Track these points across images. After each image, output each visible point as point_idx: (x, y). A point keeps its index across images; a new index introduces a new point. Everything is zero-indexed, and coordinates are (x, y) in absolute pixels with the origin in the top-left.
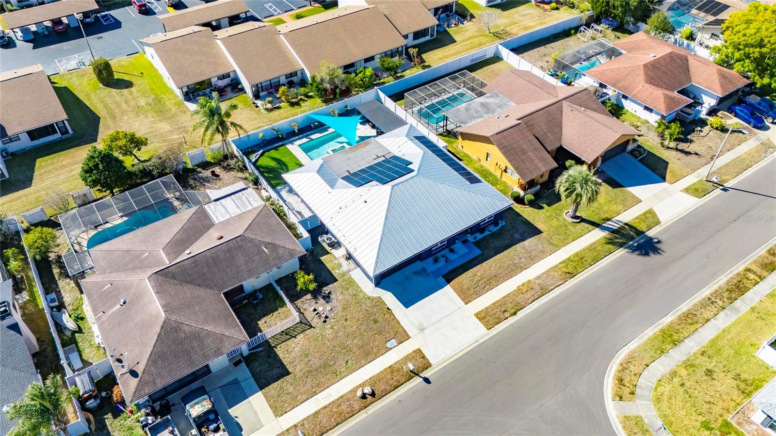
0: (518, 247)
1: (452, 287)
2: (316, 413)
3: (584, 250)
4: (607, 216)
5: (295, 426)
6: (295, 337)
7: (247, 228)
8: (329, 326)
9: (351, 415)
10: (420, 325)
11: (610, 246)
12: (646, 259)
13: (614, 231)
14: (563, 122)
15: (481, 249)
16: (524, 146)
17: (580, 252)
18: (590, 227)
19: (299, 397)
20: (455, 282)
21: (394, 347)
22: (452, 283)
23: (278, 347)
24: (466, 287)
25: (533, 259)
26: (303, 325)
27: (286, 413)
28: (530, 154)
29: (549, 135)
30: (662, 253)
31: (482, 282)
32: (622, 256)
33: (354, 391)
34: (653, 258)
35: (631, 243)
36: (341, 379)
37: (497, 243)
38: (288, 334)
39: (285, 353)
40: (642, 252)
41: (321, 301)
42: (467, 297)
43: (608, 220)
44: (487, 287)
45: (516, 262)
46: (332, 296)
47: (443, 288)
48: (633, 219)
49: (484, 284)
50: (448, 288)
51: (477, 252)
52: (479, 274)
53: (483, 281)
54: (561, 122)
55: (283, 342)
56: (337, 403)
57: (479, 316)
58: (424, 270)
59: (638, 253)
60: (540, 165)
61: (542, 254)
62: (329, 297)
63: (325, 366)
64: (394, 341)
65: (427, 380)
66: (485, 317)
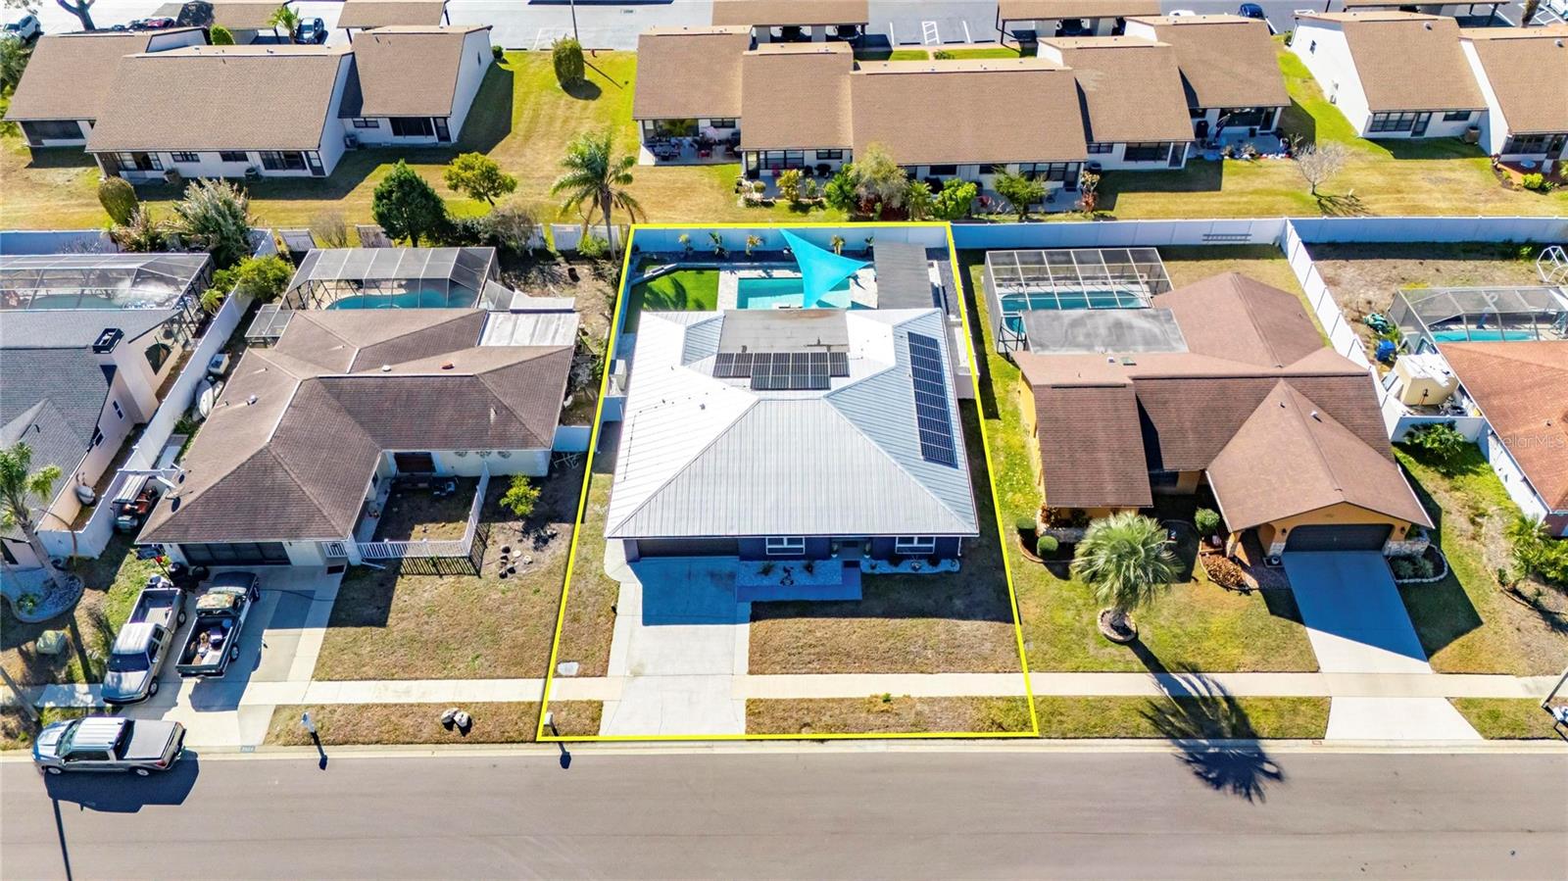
0: (941, 625)
1: (752, 631)
2: (366, 707)
3: (1077, 700)
4: (1200, 661)
5: (323, 707)
6: (441, 576)
7: (497, 370)
8: (502, 587)
9: (408, 740)
10: (641, 665)
11: (1145, 723)
12: (1209, 792)
13: (1183, 699)
14: (1247, 425)
15: (864, 594)
16: (1101, 435)
17: (1064, 699)
18: (1137, 662)
19: (364, 669)
20: (763, 625)
21: (566, 677)
22: (757, 623)
23: (407, 577)
24: (775, 643)
25: (952, 660)
26: (469, 564)
27: (329, 680)
28: (1103, 456)
29: (1191, 436)
30: (1255, 797)
31: (812, 651)
32: (1153, 756)
33: (444, 706)
34: (1227, 801)
35: (1204, 742)
36: (446, 678)
37: (906, 597)
38: (437, 566)
39: (411, 594)
40: (1209, 772)
41: (530, 542)
42: (760, 662)
43: (1195, 671)
44: (815, 665)
45: (912, 648)
46: (552, 543)
47: (734, 623)
48: (1256, 699)
49: (813, 657)
50: (743, 630)
51: (855, 593)
52: (818, 634)
53: (817, 650)
54: (1242, 422)
55: (420, 574)
56: (407, 710)
57: (751, 707)
58: (732, 576)
59: (1198, 768)
60: (1109, 487)
61: (984, 663)
62: (546, 542)
63: (438, 644)
64: (574, 667)
65: (565, 760)
66: (763, 713)
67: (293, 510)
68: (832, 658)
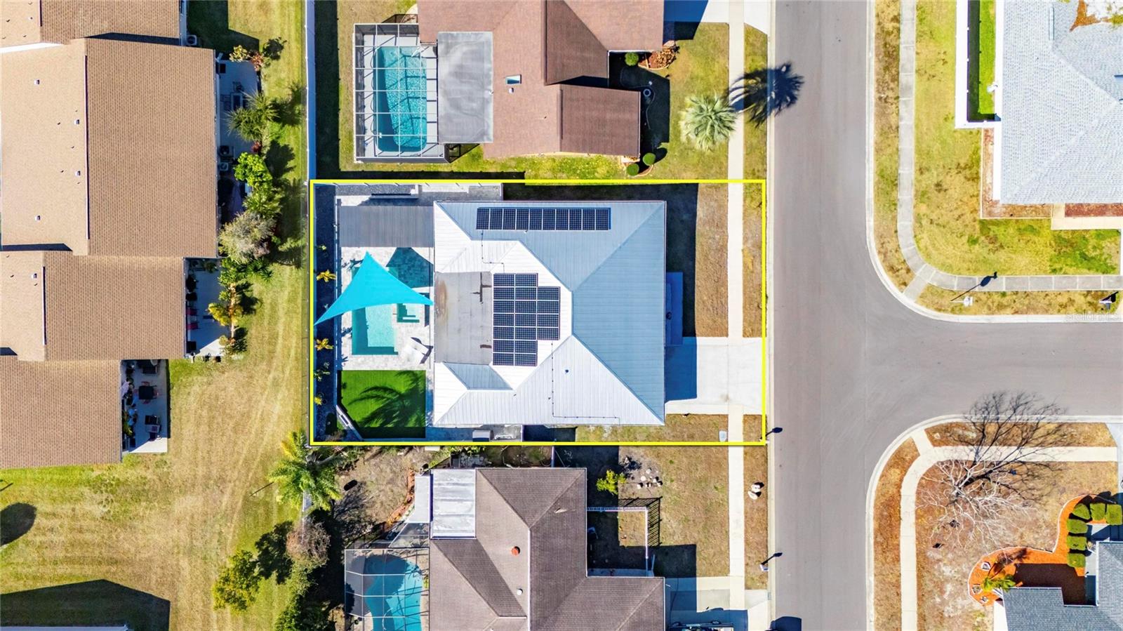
1: (702, 336)
2: (747, 542)
3: (746, 160)
4: (722, 88)
5: (747, 565)
6: (660, 520)
7: (520, 516)
8: (668, 483)
9: (765, 515)
10: (722, 396)
11: (761, 126)
12: (798, 102)
13: (745, 103)
14: (580, 15)
15: (678, 271)
16: (595, 114)
17: (745, 167)
19: (723, 549)
20: (698, 328)
21: (728, 435)
22: (697, 333)
23: (661, 541)
24: (711, 322)
25: (722, 225)
26: (651, 505)
27: (729, 566)
28: (608, 116)
29: (587, 55)
30: (801, 81)
31: (715, 302)
32: (777, 127)
33: (747, 499)
34: (803, 94)
35: (769, 98)
36: (728, 503)
38: (655, 524)
39: (672, 536)
40: (787, 101)
41: (634, 473)
43: (728, 92)
44: (723, 300)
45: (714, 246)
46: (635, 459)
47: (696, 346)
48: (745, 64)
50: (700, 340)
51: (680, 276)
53: (715, 299)
55: (659, 533)
56: (748, 518)
57: (748, 334)
59: (784, 105)
60: (627, 116)
61: (723, 207)
62: (633, 463)
63: (707, 511)
64: (721, 433)
65: (777, 430)
66: (752, 328)
67: (645, 616)
68: (719, 290)
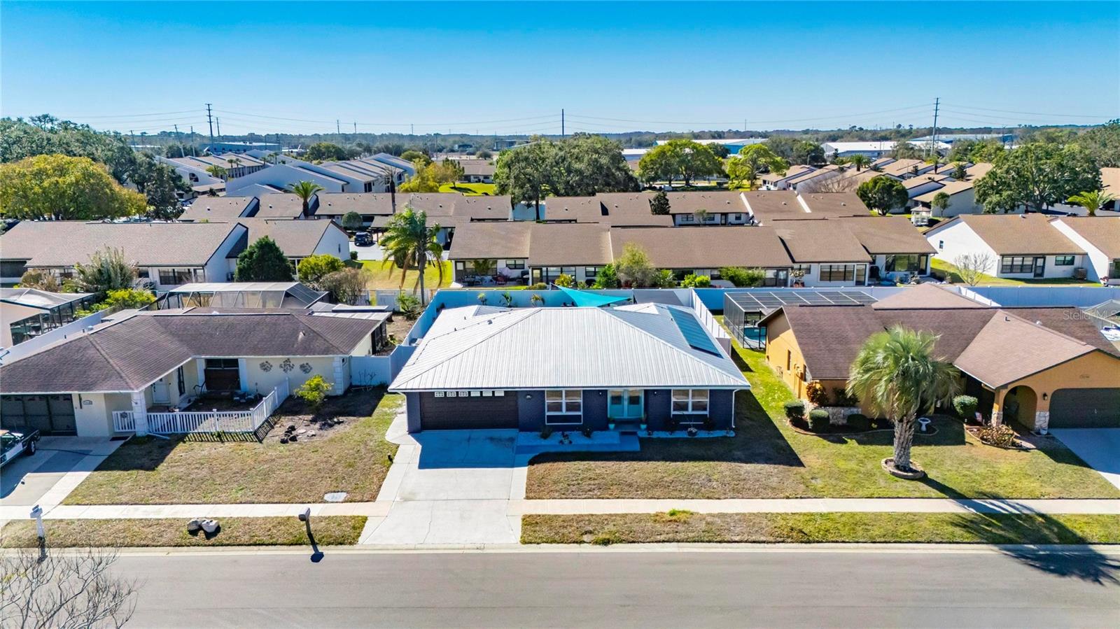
0: (724, 466)
1: (529, 471)
2: (106, 521)
3: (879, 515)
6: (223, 443)
8: (281, 448)
10: (413, 494)
15: (643, 447)
18: (934, 492)
21: (332, 502)
22: (535, 466)
23: (188, 443)
24: (554, 478)
25: (738, 490)
26: (253, 436)
30: (1107, 583)
35: (1032, 546)
38: (221, 437)
39: (186, 451)
40: (1046, 565)
41: (316, 426)
42: (538, 491)
43: (998, 498)
45: (696, 481)
46: (338, 426)
47: (513, 466)
49: (593, 487)
50: (521, 471)
51: (636, 447)
52: (598, 471)
54: (975, 334)
55: (202, 441)
56: (152, 522)
57: (528, 520)
58: (512, 440)
62: (331, 425)
63: (204, 481)
64: (343, 496)
65: (317, 557)
66: (539, 524)
67: (93, 373)
